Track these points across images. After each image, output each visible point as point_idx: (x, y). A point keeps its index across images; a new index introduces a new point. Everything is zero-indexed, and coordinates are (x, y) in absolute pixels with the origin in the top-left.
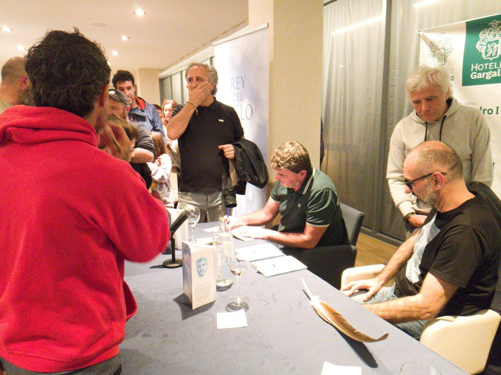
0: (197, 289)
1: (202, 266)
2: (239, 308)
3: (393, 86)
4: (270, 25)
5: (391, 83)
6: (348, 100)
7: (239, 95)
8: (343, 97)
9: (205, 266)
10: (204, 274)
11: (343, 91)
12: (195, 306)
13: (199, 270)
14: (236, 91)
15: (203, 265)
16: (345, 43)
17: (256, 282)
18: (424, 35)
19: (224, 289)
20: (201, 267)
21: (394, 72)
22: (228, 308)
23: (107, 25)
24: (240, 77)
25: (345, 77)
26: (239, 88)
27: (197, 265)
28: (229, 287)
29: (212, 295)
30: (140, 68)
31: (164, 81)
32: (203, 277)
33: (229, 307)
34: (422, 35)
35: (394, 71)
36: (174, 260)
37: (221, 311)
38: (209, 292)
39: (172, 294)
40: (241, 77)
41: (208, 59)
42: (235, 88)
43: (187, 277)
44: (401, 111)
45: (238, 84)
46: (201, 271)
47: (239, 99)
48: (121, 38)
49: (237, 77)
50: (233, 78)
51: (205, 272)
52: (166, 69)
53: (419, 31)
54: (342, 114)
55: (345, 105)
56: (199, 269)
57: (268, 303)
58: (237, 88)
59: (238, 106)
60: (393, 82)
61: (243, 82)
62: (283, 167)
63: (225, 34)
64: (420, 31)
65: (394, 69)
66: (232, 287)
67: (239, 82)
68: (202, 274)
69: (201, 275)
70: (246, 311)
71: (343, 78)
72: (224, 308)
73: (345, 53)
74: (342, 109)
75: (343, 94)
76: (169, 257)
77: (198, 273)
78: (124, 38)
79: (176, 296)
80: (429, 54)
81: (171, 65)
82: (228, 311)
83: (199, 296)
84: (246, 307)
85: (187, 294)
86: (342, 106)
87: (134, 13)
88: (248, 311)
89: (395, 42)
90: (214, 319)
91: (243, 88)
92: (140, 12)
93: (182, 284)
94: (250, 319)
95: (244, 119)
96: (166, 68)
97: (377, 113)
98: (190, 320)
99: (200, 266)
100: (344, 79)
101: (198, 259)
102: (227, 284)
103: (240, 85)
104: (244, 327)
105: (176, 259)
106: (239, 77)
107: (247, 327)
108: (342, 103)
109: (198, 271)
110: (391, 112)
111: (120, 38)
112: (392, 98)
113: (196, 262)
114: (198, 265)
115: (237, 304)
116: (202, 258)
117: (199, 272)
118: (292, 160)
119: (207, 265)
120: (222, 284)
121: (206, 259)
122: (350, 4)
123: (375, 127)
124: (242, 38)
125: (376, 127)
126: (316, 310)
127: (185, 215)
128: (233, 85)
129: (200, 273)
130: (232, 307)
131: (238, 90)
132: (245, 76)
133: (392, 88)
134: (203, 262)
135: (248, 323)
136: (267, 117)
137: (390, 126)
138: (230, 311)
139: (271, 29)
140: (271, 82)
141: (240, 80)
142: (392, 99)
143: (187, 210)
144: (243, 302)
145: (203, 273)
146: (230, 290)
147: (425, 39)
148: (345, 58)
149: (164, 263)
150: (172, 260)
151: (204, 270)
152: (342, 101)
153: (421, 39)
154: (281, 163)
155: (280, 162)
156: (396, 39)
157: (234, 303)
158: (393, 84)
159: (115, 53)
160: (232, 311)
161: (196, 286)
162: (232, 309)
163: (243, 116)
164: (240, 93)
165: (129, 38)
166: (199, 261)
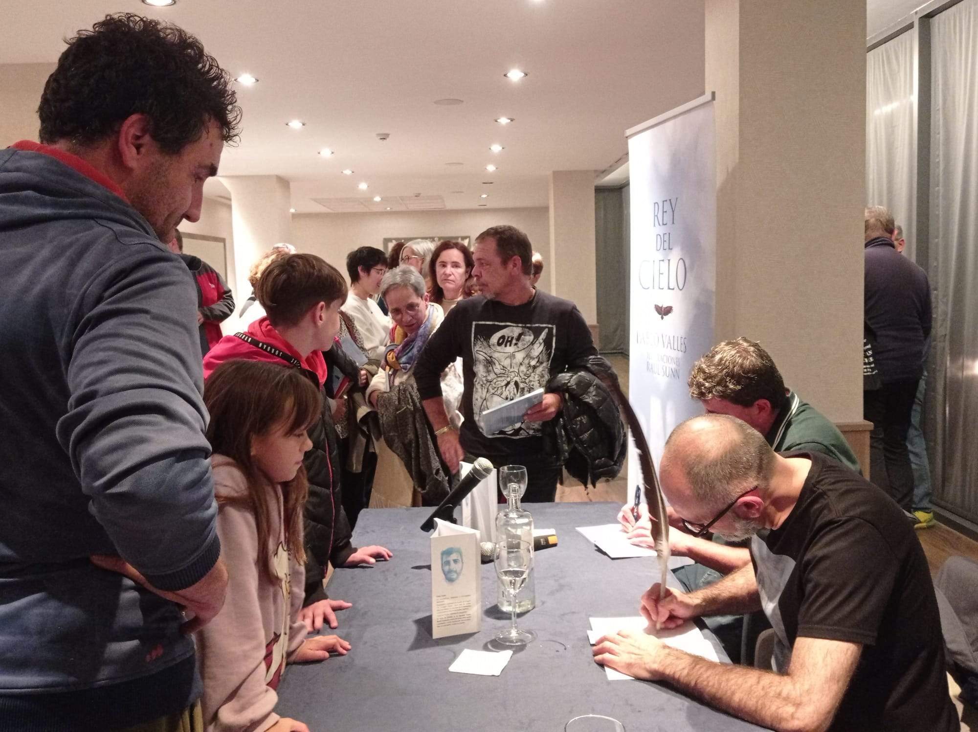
0: (442, 603)
1: (452, 562)
7: (666, 237)
9: (459, 565)
10: (457, 578)
12: (437, 633)
13: (446, 570)
14: (662, 230)
15: (455, 561)
20: (449, 565)
23: (462, 101)
24: (668, 201)
26: (666, 224)
27: (442, 559)
28: (521, 615)
29: (472, 621)
30: (554, 173)
31: (624, 190)
32: (454, 583)
33: (490, 644)
37: (473, 648)
38: (468, 613)
40: (670, 201)
42: (659, 223)
45: (665, 214)
46: (450, 571)
47: (666, 246)
48: (498, 121)
49: (663, 201)
51: (458, 574)
52: (612, 169)
56: (447, 568)
57: (565, 649)
58: (663, 224)
59: (663, 260)
61: (673, 211)
62: (710, 395)
66: (528, 614)
67: (666, 212)
68: (452, 577)
69: (450, 580)
70: (514, 653)
72: (483, 645)
77: (444, 574)
78: (504, 121)
79: (422, 615)
82: (485, 649)
83: (446, 616)
84: (519, 647)
87: (505, 75)
88: (521, 655)
90: (454, 656)
91: (673, 223)
92: (515, 75)
95: (674, 289)
99: (448, 563)
101: (444, 549)
103: (668, 218)
104: (493, 676)
106: (666, 201)
107: (497, 676)
109: (443, 570)
111: (496, 121)
113: (439, 556)
114: (444, 560)
115: (506, 641)
116: (452, 548)
117: (446, 573)
118: (730, 380)
119: (463, 563)
121: (459, 552)
127: (473, 476)
128: (657, 216)
129: (449, 576)
130: (497, 645)
131: (664, 227)
132: (676, 199)
134: (454, 556)
135: (503, 671)
136: (712, 286)
138: (489, 650)
141: (668, 207)
143: (478, 467)
144: (519, 639)
145: (454, 576)
151: (456, 572)
154: (705, 387)
155: (703, 385)
159: (496, 148)
160: (494, 649)
161: (439, 598)
162: (495, 648)
163: (673, 284)
164: (668, 234)
165: (512, 120)
166: (447, 553)
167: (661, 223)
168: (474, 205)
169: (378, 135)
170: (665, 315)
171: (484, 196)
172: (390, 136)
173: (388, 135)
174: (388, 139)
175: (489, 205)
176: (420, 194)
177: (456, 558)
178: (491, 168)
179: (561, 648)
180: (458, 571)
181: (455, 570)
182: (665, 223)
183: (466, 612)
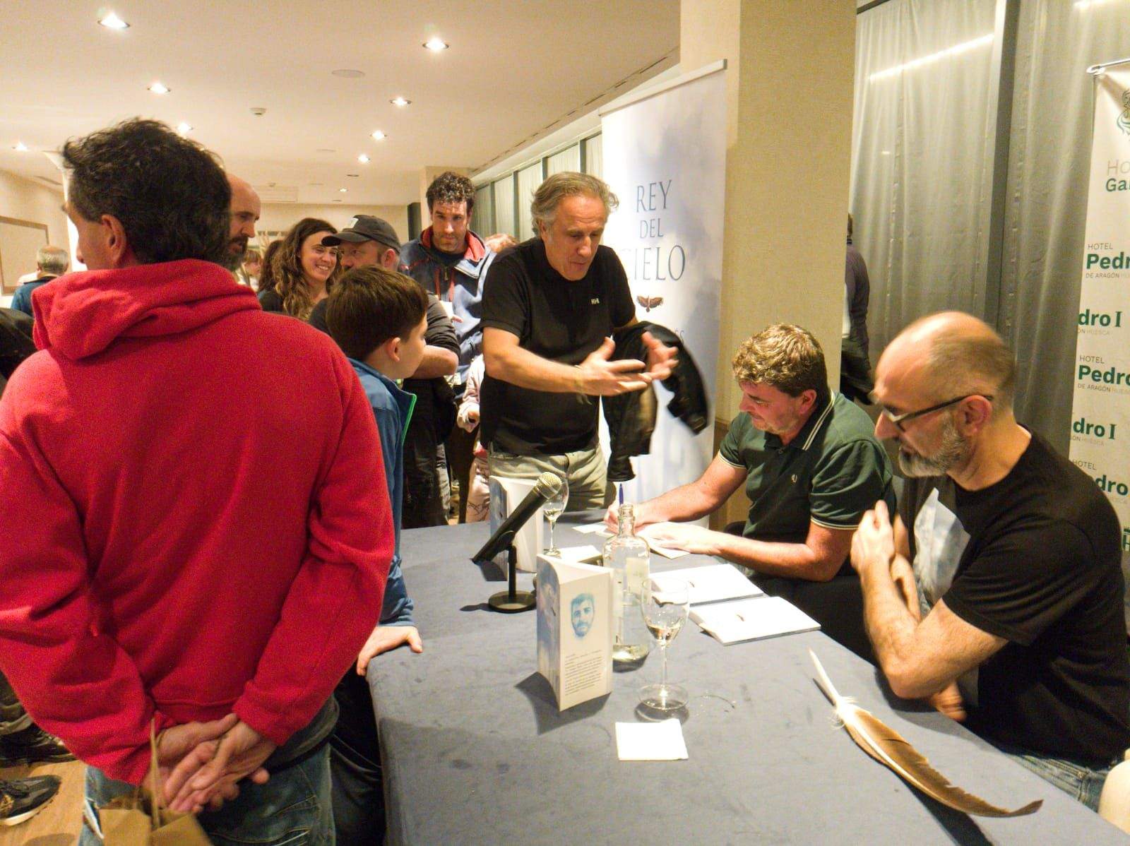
0: (571, 665)
1: (583, 613)
2: (665, 716)
3: (1017, 199)
4: (729, 64)
5: (1014, 192)
6: (906, 233)
7: (655, 224)
8: (893, 225)
9: (591, 613)
10: (588, 631)
11: (894, 211)
12: (565, 702)
13: (576, 623)
14: (648, 216)
16: (902, 100)
17: (701, 654)
18: (1107, 76)
19: (627, 667)
20: (580, 616)
21: (1021, 168)
22: (639, 712)
23: (364, 74)
24: (658, 184)
25: (900, 179)
26: (655, 209)
27: (572, 611)
28: (639, 663)
29: (602, 681)
30: (427, 167)
32: (585, 637)
33: (642, 711)
34: (1101, 77)
35: (1020, 164)
36: (512, 595)
37: (624, 719)
38: (597, 673)
39: (512, 672)
40: (661, 183)
41: (576, 144)
42: (645, 209)
43: (547, 637)
44: (1039, 260)
45: (653, 198)
46: (580, 624)
47: (655, 232)
48: (394, 102)
49: (651, 184)
50: (642, 187)
51: (589, 626)
52: (484, 167)
53: (1094, 69)
54: (890, 266)
55: (899, 245)
56: (577, 621)
57: (733, 707)
58: (650, 209)
59: (650, 249)
60: (1017, 191)
61: (665, 196)
62: (761, 378)
63: (621, 86)
64: (1099, 67)
65: (1021, 161)
66: (647, 662)
67: (654, 196)
68: (583, 630)
69: (580, 635)
70: (682, 723)
71: (895, 183)
72: (632, 713)
73: (900, 125)
74: (891, 252)
75: (894, 218)
76: (503, 587)
77: (574, 628)
78: (400, 102)
79: (522, 677)
80: (1121, 124)
81: (495, 160)
82: (641, 719)
83: (574, 680)
84: (683, 714)
85: (545, 674)
86: (891, 246)
87: (424, 45)
88: (688, 722)
89: (1027, 95)
90: (609, 734)
91: (665, 207)
92: (436, 45)
93: (536, 650)
94: (693, 741)
95: (664, 279)
96: (485, 165)
97: (978, 264)
98: (555, 735)
99: (578, 613)
100: (896, 185)
101: (574, 597)
102: (636, 657)
103: (658, 202)
104: (680, 760)
105: (517, 593)
106: (655, 184)
107: (686, 760)
108: (892, 240)
109: (573, 624)
110: (1014, 260)
111: (391, 102)
112: (1015, 228)
113: (569, 606)
114: (575, 610)
115: (659, 704)
116: (582, 595)
118: (785, 364)
119: (594, 611)
120: (623, 656)
121: (591, 598)
122: (914, 9)
123: (973, 296)
124: (664, 96)
125: (976, 295)
126: (850, 730)
127: (540, 494)
128: (642, 201)
129: (578, 629)
130: (648, 712)
131: (652, 212)
132: (670, 181)
133: (1016, 204)
134: (585, 604)
135: (689, 752)
136: (718, 275)
137: (1010, 295)
138: (645, 721)
139: (734, 72)
140: (729, 193)
141: (656, 190)
142: (1015, 230)
143: (545, 483)
144: (675, 701)
145: (584, 628)
146: (641, 671)
147: (1110, 85)
148: (901, 135)
149: (491, 599)
150: (508, 594)
151: (587, 623)
152: (892, 235)
153: (1099, 86)
156: (1027, 89)
157: (653, 701)
158: (1017, 195)
159: (378, 135)
160: (650, 719)
161: (568, 659)
162: (649, 716)
163: (663, 272)
164: (657, 220)
165: (409, 102)
166: (577, 601)
167: (647, 208)
168: (329, 201)
169: (252, 109)
170: (651, 307)
171: (344, 190)
172: (267, 111)
173: (264, 110)
174: (265, 115)
175: (345, 201)
176: (275, 184)
177: (584, 607)
178: (363, 159)
179: (728, 707)
180: (589, 622)
181: (585, 621)
182: (652, 208)
183: (596, 671)
